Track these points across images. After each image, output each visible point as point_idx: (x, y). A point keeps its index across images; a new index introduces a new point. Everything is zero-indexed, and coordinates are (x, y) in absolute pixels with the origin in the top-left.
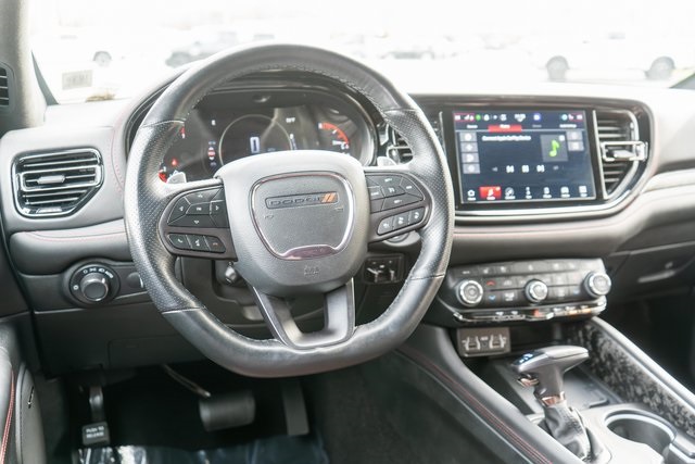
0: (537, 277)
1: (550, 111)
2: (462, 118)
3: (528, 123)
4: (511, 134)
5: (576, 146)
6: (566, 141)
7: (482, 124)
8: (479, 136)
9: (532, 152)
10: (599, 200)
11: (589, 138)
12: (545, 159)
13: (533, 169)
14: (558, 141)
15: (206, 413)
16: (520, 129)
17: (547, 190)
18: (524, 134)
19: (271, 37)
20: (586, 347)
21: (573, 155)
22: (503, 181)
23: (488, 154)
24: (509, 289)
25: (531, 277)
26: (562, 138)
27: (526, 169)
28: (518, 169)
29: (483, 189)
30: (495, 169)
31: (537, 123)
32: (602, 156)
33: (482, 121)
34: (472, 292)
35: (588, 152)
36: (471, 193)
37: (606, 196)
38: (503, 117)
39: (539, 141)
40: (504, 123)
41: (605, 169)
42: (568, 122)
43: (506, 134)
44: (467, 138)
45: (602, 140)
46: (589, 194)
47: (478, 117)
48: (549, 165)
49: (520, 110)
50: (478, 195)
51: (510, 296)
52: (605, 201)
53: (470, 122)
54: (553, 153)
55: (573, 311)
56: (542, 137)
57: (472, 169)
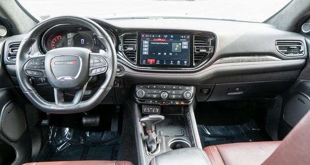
0: (165, 90)
1: (178, 34)
2: (145, 36)
3: (169, 38)
4: (161, 42)
5: (185, 47)
6: (182, 45)
7: (151, 38)
8: (150, 42)
9: (169, 48)
10: (191, 66)
11: (191, 45)
12: (173, 51)
13: (168, 54)
14: (179, 45)
15: (84, 121)
16: (165, 40)
17: (172, 62)
18: (166, 42)
21: (183, 50)
22: (156, 57)
23: (152, 48)
24: (155, 94)
25: (163, 90)
26: (180, 44)
27: (165, 54)
29: (148, 60)
30: (154, 54)
31: (171, 38)
32: (194, 51)
33: (152, 37)
34: (141, 93)
35: (190, 49)
36: (144, 61)
37: (194, 65)
38: (159, 36)
39: (171, 45)
40: (159, 38)
41: (195, 55)
42: (183, 38)
44: (146, 43)
45: (195, 45)
46: (187, 63)
47: (150, 36)
48: (174, 53)
49: (166, 34)
50: (146, 62)
51: (155, 96)
52: (193, 67)
53: (147, 38)
54: (176, 49)
55: (177, 103)
56: (173, 43)
57: (145, 53)
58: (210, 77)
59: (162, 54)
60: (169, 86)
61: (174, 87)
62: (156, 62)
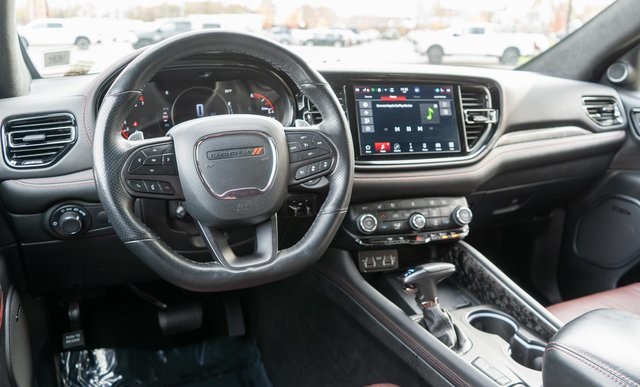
0: (418, 211)
1: (427, 85)
2: (361, 90)
3: (410, 94)
4: (398, 102)
5: (446, 112)
6: (439, 108)
7: (376, 95)
8: (374, 104)
9: (414, 116)
10: (464, 153)
11: (456, 107)
12: (423, 122)
13: (414, 129)
14: (432, 108)
15: (163, 321)
16: (404, 99)
17: (425, 145)
18: (407, 103)
19: (218, 26)
20: (454, 263)
21: (443, 119)
22: (392, 138)
23: (379, 117)
24: (397, 221)
25: (413, 211)
26: (436, 106)
27: (409, 129)
28: (403, 129)
29: (376, 144)
30: (386, 129)
31: (417, 94)
32: (465, 120)
33: (376, 92)
34: (369, 223)
35: (455, 117)
36: (368, 147)
37: (468, 150)
38: (392, 90)
39: (419, 108)
40: (393, 94)
41: (467, 130)
42: (440, 94)
43: (394, 103)
44: (365, 106)
45: (465, 107)
46: (456, 148)
47: (373, 90)
48: (426, 127)
49: (404, 84)
50: (373, 149)
51: (398, 226)
52: (466, 154)
53: (368, 94)
54: (429, 117)
55: (444, 237)
56: (421, 105)
57: (368, 129)
60: (421, 202)
62: (392, 149)
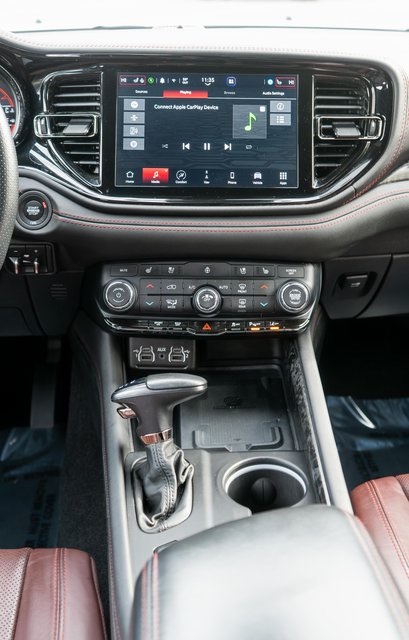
0: (211, 282)
1: (252, 73)
2: (130, 80)
3: (219, 87)
4: (192, 102)
5: (282, 120)
6: (268, 112)
7: (155, 89)
8: (149, 105)
9: (220, 125)
10: (305, 190)
11: (301, 112)
12: (235, 136)
13: (217, 147)
14: (256, 112)
16: (204, 96)
17: (232, 175)
18: (210, 103)
21: (274, 131)
22: (174, 160)
23: (157, 127)
24: (172, 295)
25: (205, 282)
26: (263, 109)
27: (207, 147)
29: (146, 170)
30: (166, 146)
31: (230, 88)
32: (317, 132)
33: (156, 84)
34: (119, 295)
35: (296, 129)
36: (130, 174)
37: (315, 185)
38: (185, 81)
39: (231, 112)
40: (185, 88)
41: (318, 150)
42: (274, 88)
43: (186, 99)
44: (134, 109)
45: (318, 112)
46: (290, 182)
47: (151, 80)
48: (239, 144)
49: (209, 72)
50: (138, 177)
51: (172, 304)
52: (313, 192)
53: (140, 86)
54: (248, 128)
55: (255, 328)
56: (235, 107)
57: (134, 145)
58: (373, 231)
59: (197, 147)
60: (225, 267)
61: (243, 270)
62: (172, 175)
